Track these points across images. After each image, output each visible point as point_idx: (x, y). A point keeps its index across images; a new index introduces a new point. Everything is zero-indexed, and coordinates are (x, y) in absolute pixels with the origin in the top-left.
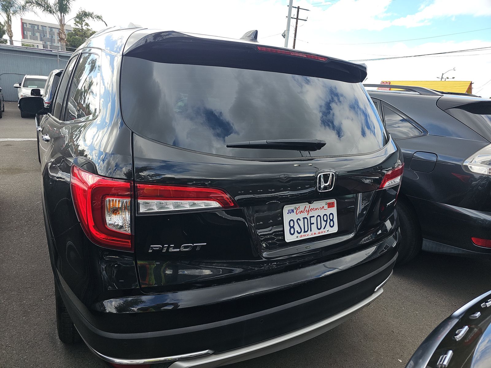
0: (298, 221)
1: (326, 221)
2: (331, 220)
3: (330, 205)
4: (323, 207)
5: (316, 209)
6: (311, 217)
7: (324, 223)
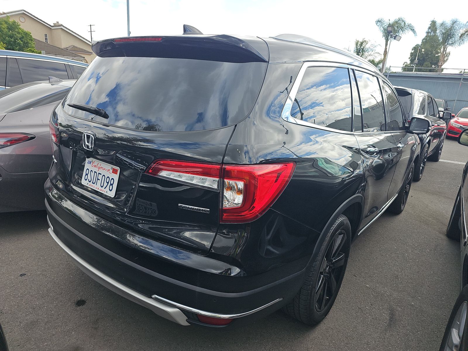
0: (91, 172)
1: (108, 183)
2: (111, 185)
3: (115, 171)
4: (109, 170)
5: (104, 169)
6: (99, 173)
7: (106, 184)
